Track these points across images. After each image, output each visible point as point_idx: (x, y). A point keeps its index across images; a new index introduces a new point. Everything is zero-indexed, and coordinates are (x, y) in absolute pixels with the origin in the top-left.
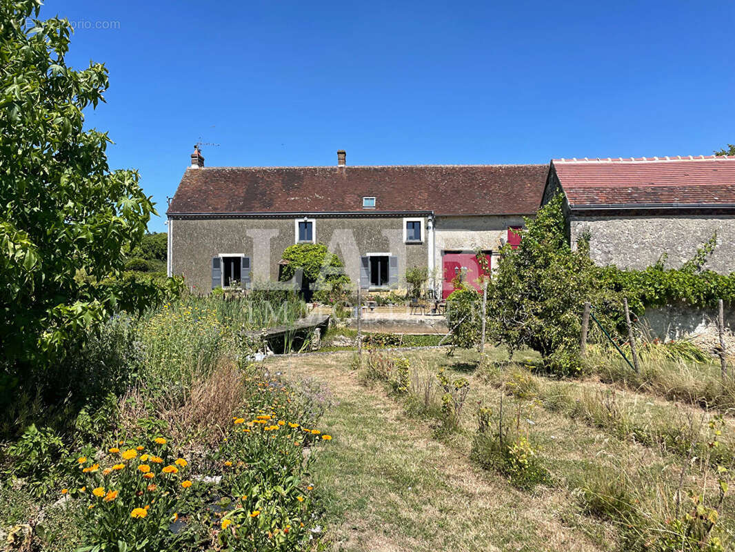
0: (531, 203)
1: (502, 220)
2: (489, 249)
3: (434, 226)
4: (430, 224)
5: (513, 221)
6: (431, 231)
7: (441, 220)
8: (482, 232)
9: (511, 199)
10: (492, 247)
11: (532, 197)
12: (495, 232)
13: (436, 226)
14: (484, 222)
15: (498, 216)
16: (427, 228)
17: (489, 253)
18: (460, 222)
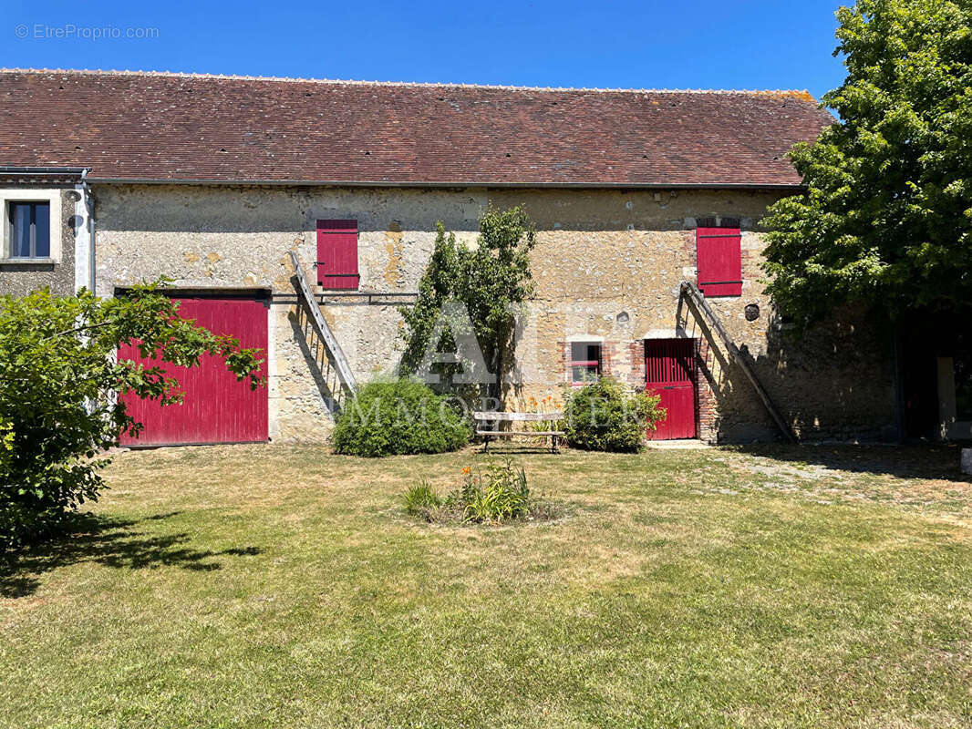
0: (387, 162)
1: (298, 203)
2: (265, 284)
3: (92, 215)
4: (81, 209)
5: (332, 206)
6: (83, 232)
7: (115, 198)
8: (241, 235)
9: (338, 150)
10: (276, 280)
11: (393, 148)
12: (279, 235)
13: (101, 215)
14: (247, 205)
15: (287, 188)
16: (71, 222)
17: (263, 295)
18: (174, 204)
